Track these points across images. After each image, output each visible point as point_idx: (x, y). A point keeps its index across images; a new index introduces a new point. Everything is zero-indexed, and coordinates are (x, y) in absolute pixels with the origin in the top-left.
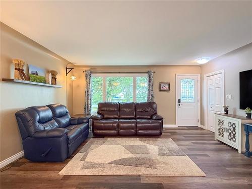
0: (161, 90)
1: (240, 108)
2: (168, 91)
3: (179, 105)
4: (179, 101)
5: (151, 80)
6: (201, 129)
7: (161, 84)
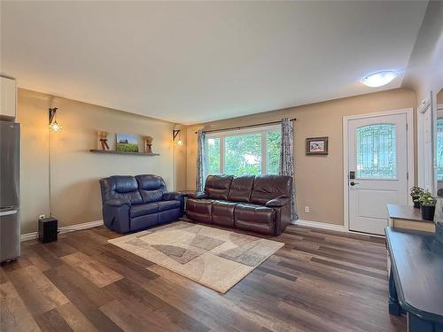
0: (309, 154)
2: (325, 154)
3: (353, 184)
4: (352, 176)
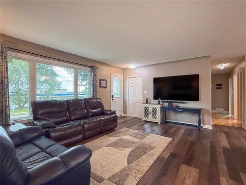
0: (101, 87)
1: (154, 99)
2: (106, 87)
3: (113, 100)
4: (113, 97)
5: (96, 75)
6: (124, 117)
7: (100, 80)
